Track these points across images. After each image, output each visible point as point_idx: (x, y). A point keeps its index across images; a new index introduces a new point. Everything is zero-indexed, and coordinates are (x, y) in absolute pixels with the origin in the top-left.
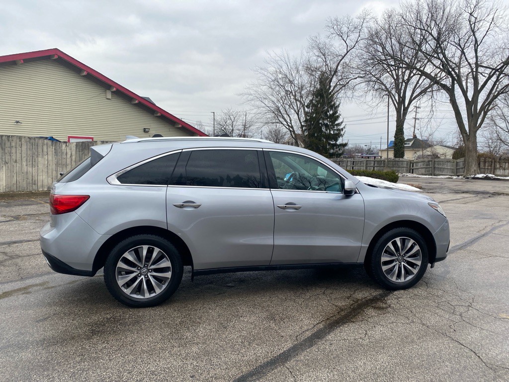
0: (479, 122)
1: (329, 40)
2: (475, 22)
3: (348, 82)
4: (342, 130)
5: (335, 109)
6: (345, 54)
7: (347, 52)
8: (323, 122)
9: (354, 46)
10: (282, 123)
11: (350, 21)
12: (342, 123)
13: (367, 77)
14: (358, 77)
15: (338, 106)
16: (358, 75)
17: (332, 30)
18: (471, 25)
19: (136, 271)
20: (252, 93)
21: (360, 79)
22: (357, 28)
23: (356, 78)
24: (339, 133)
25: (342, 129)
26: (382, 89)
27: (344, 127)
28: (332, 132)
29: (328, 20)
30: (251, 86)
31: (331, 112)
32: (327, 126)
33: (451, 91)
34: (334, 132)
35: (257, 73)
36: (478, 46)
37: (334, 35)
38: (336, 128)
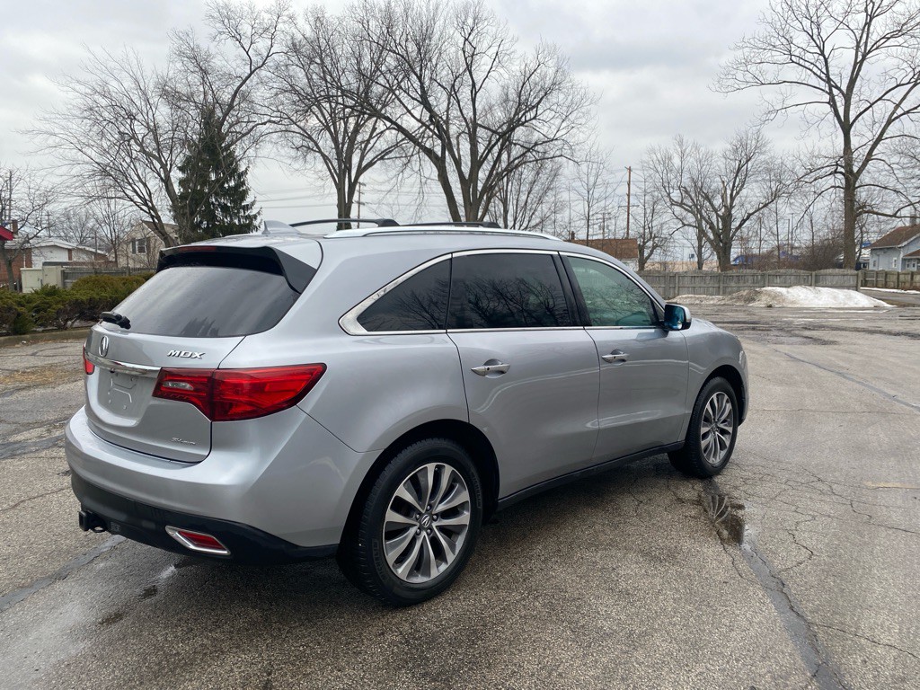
0: (480, 214)
1: (215, 43)
2: (473, 55)
3: (251, 130)
4: (256, 219)
5: (239, 178)
6: (246, 75)
7: (252, 73)
8: (216, 200)
9: (264, 64)
10: (132, 200)
11: (255, 15)
12: (253, 204)
13: (284, 123)
14: (270, 121)
15: (245, 172)
16: (268, 117)
17: (218, 25)
18: (466, 59)
19: (415, 523)
20: (57, 131)
21: (273, 126)
22: (270, 31)
23: (265, 124)
24: (251, 223)
25: (255, 217)
26: (308, 148)
27: (259, 213)
28: (236, 221)
29: (212, 5)
30: (53, 116)
31: (232, 183)
32: (225, 208)
33: (439, 162)
34: (239, 221)
35: (66, 88)
36: (476, 93)
37: (224, 36)
38: (242, 214)
